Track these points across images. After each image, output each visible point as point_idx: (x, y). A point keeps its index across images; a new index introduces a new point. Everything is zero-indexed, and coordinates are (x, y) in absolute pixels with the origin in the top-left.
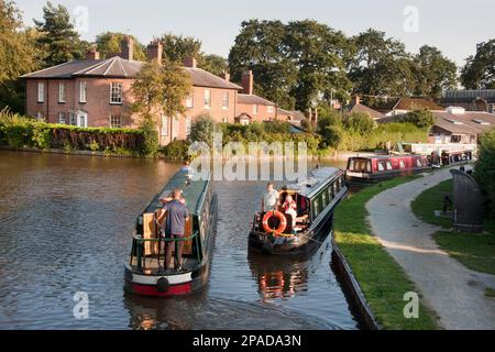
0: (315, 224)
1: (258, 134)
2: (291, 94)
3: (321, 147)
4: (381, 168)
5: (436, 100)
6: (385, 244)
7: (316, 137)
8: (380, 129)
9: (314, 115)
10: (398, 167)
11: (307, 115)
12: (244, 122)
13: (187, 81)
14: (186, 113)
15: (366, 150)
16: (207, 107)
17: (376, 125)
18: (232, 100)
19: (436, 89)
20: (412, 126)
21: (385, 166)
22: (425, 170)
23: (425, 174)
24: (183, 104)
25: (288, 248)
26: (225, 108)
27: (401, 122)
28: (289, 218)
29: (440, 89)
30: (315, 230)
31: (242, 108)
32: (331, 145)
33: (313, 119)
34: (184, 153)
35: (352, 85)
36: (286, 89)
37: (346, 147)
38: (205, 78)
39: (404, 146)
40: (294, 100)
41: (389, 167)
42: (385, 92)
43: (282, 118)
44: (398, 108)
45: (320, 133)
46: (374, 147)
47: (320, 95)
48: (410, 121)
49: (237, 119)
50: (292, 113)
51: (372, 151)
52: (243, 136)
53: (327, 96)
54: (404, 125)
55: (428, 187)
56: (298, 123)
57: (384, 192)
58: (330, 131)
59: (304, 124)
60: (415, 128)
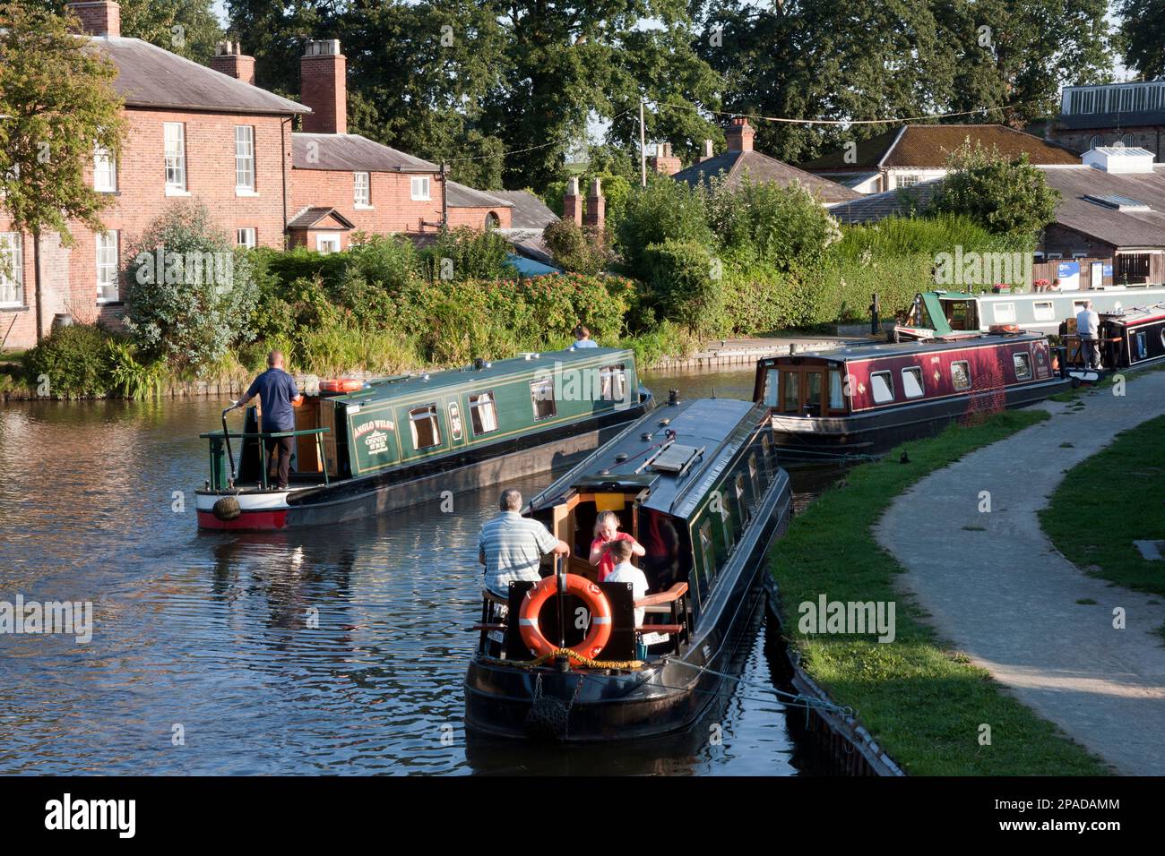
0: (710, 615)
1: (393, 286)
2: (485, 124)
3: (634, 324)
4: (882, 393)
5: (1035, 125)
6: (1003, 675)
7: (614, 289)
8: (853, 248)
9: (591, 201)
10: (946, 385)
11: (561, 205)
12: (326, 242)
13: (102, 89)
14: (103, 216)
15: (808, 330)
16: (173, 189)
17: (835, 232)
18: (270, 159)
19: (1034, 84)
20: (969, 227)
21: (896, 386)
22: (1050, 393)
23: (1050, 407)
24: (86, 179)
25: (623, 715)
26: (245, 191)
27: (928, 214)
28: (621, 596)
29: (1050, 82)
30: (713, 640)
31: (311, 190)
32: (675, 316)
33: (590, 218)
34: (105, 377)
35: (717, 83)
36: (464, 105)
37: (727, 322)
38: (160, 74)
39: (947, 306)
40: (496, 150)
41: (912, 388)
42: (841, 105)
43: (468, 219)
44: (899, 161)
45: (627, 272)
46: (833, 315)
47: (598, 128)
48: (959, 210)
49: (295, 233)
50: (502, 199)
51: (825, 330)
52: (336, 297)
53: (624, 129)
54: (937, 227)
55: (1081, 454)
56: (533, 237)
57: (926, 482)
58: (669, 262)
59: (557, 240)
60: (982, 233)
